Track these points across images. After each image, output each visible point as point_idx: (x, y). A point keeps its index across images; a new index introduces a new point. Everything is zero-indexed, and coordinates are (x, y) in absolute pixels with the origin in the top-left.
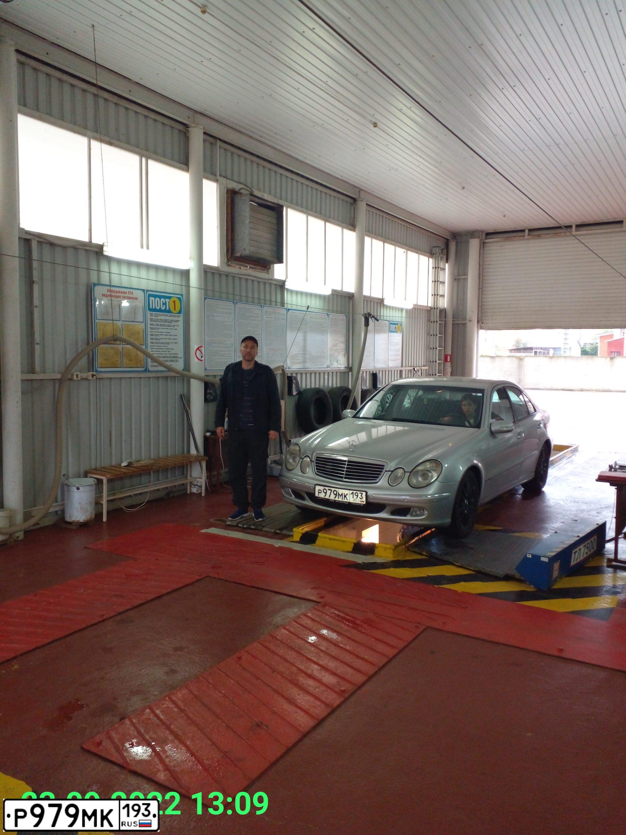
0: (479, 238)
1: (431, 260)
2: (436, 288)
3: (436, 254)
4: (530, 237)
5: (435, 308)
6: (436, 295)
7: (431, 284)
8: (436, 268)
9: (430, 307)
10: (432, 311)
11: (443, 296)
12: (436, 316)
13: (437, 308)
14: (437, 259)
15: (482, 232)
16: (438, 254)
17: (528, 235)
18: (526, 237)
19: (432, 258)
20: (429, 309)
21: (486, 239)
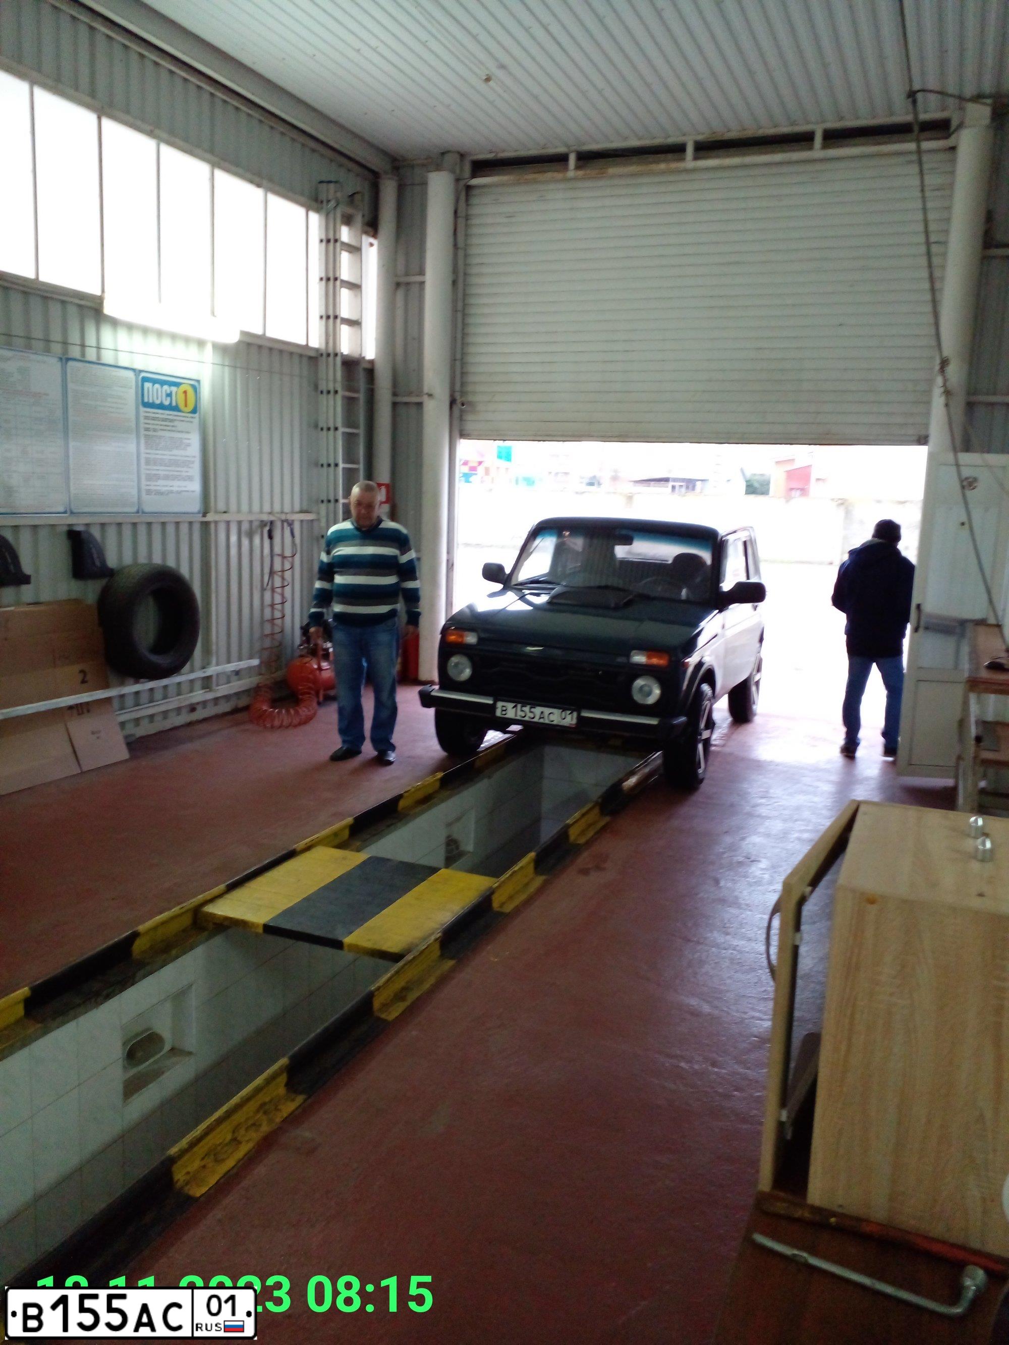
0: (452, 171)
1: (314, 217)
2: (331, 299)
3: (328, 201)
4: (580, 173)
5: (328, 355)
6: (331, 318)
7: (316, 289)
8: (330, 241)
9: (317, 350)
10: (322, 361)
11: (355, 323)
12: (334, 376)
13: (336, 355)
14: (331, 215)
15: (462, 156)
16: (332, 204)
17: (578, 168)
18: (571, 173)
19: (318, 210)
20: (313, 354)
21: (474, 175)
